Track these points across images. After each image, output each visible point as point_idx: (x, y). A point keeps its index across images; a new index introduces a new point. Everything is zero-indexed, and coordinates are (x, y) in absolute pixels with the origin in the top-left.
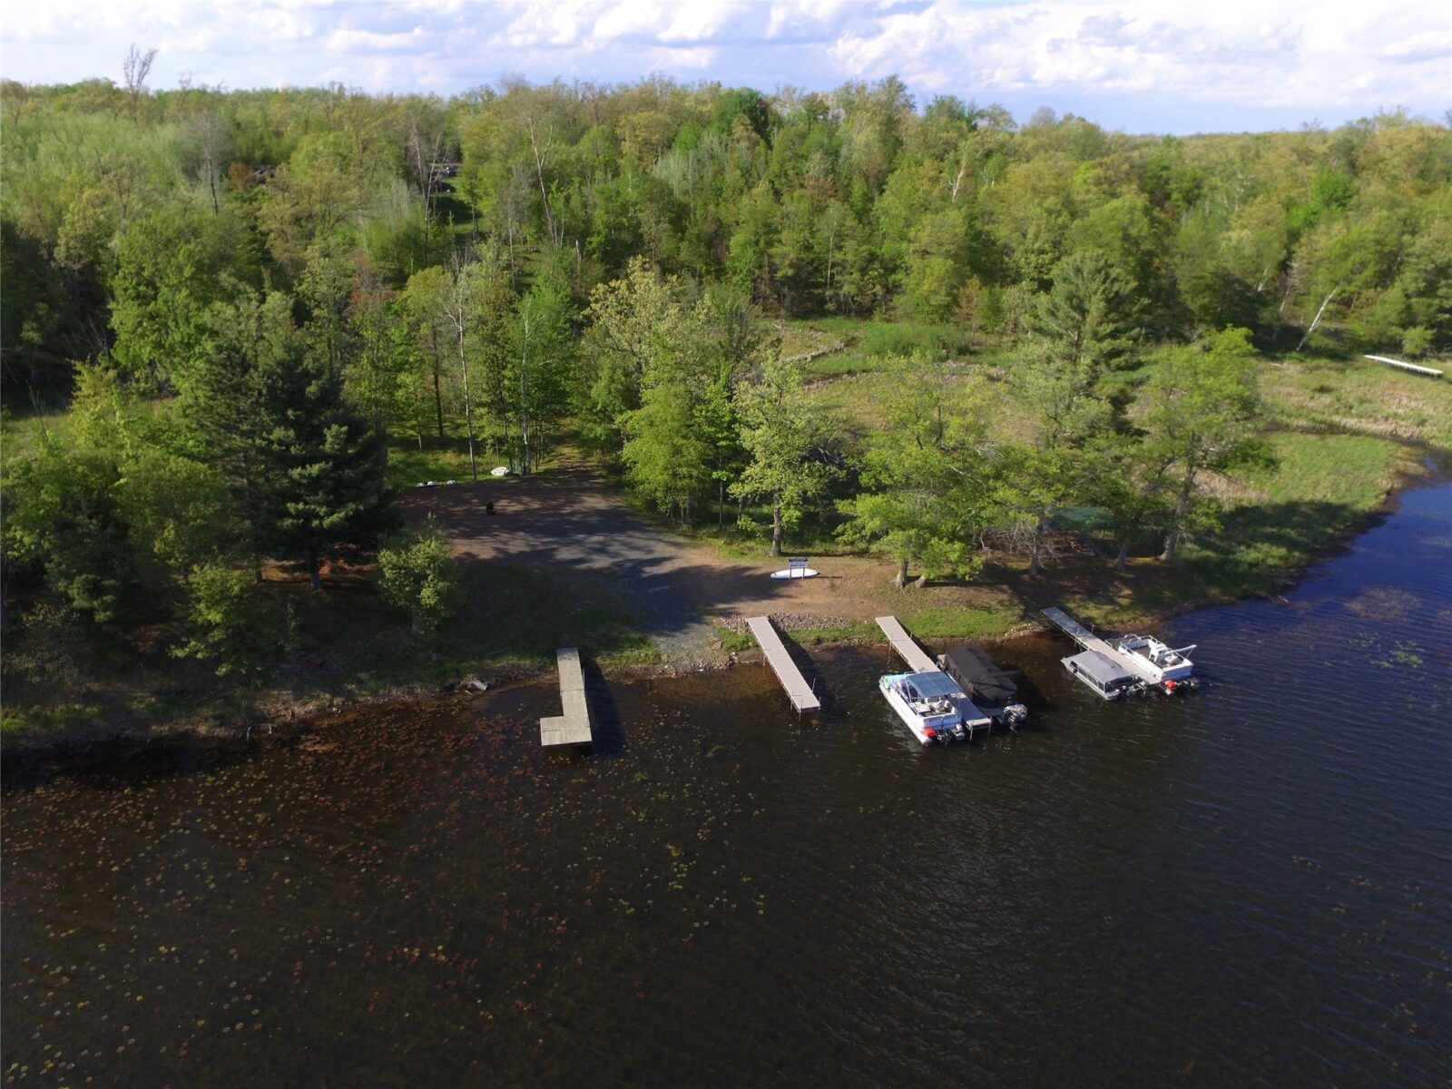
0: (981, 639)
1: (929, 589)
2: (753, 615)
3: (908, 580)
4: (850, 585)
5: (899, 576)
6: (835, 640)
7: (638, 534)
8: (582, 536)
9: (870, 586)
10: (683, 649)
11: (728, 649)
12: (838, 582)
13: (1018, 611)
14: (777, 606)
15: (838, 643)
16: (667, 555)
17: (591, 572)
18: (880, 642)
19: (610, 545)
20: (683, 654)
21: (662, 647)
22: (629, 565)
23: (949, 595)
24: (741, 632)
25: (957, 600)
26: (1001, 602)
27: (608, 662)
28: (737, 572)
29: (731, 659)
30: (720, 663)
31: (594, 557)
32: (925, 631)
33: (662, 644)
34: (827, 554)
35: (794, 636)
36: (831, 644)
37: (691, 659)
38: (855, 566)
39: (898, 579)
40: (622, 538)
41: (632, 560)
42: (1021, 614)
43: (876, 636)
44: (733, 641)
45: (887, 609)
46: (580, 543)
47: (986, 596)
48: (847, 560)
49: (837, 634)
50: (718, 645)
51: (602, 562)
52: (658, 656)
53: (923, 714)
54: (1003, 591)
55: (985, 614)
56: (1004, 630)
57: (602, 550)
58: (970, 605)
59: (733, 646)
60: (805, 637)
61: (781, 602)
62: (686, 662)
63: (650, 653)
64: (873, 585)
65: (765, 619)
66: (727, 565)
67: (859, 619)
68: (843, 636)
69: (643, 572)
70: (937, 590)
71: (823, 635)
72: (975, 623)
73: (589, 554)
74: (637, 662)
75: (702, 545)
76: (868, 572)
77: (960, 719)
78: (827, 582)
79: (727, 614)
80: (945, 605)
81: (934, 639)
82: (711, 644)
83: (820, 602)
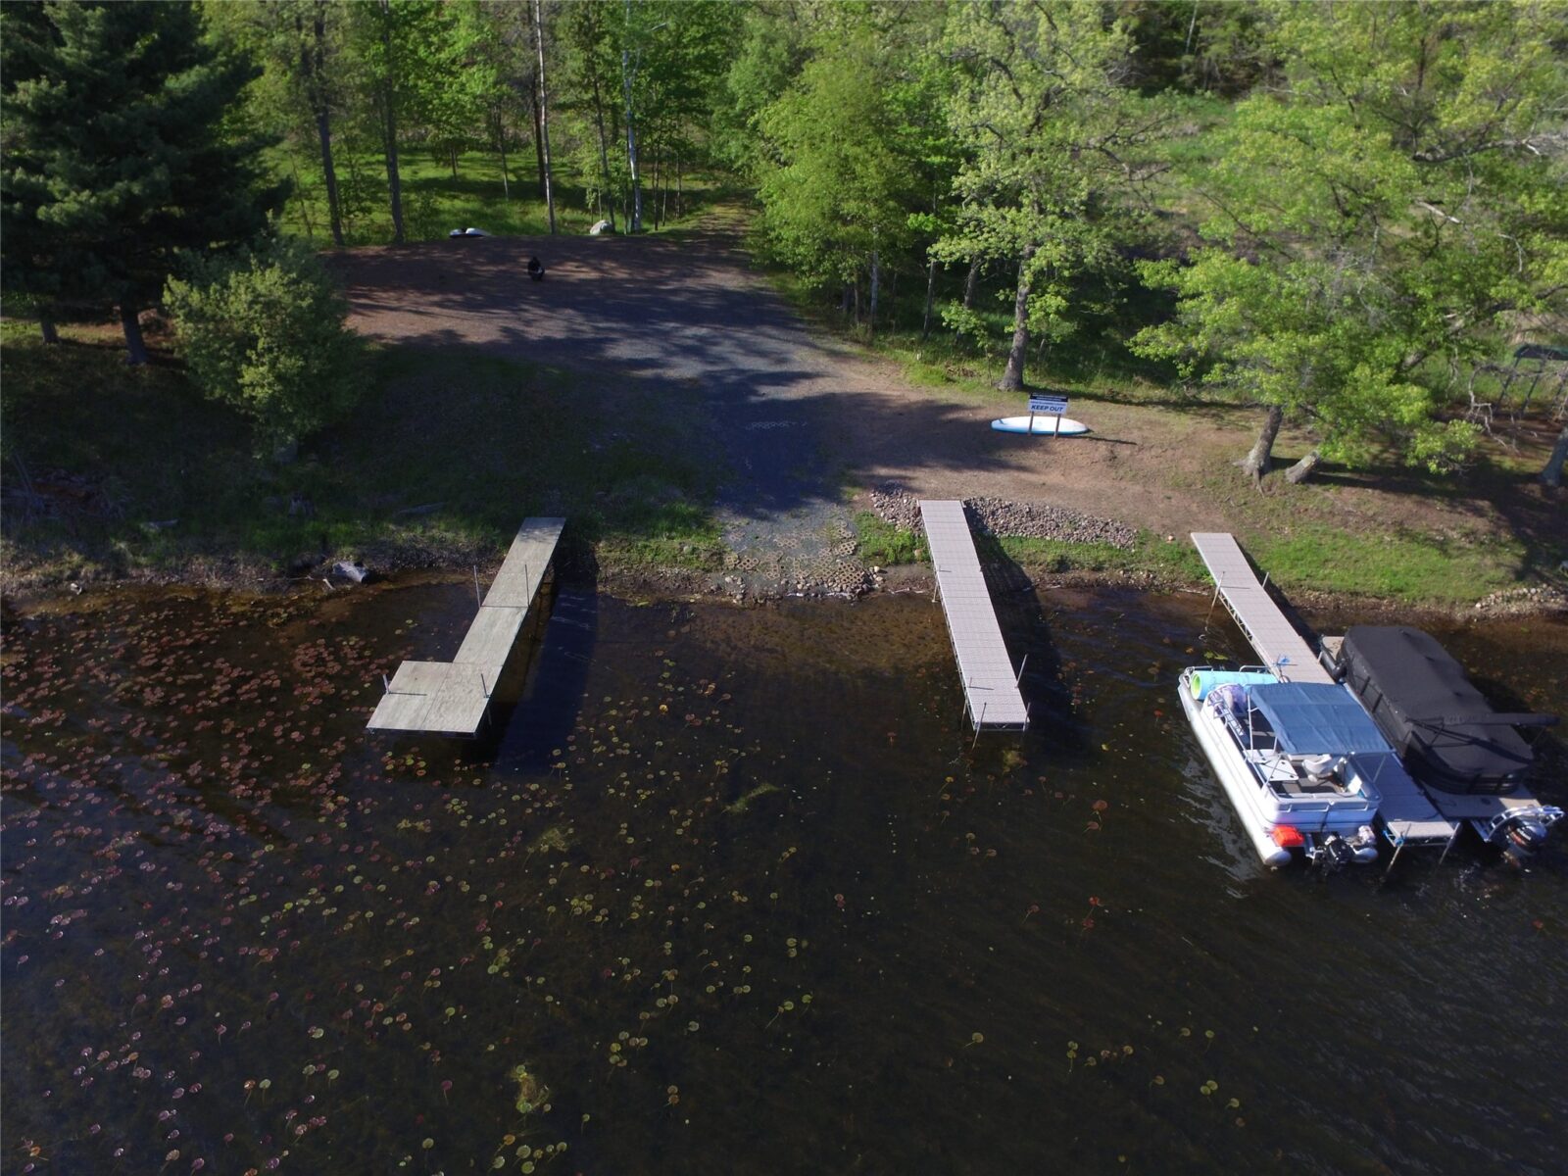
0: (1420, 607)
1: (1315, 488)
2: (936, 496)
3: (1272, 464)
4: (1148, 460)
5: (1253, 454)
6: (1098, 569)
7: (774, 332)
8: (672, 325)
9: (1191, 466)
10: (775, 547)
11: (867, 558)
12: (1124, 452)
13: (1512, 556)
14: (988, 485)
15: (1101, 576)
16: (808, 369)
17: (660, 383)
18: (1195, 584)
19: (716, 344)
20: (771, 557)
21: (732, 538)
22: (733, 378)
23: (1355, 505)
24: (903, 528)
25: (1373, 518)
26: (1470, 535)
27: (616, 554)
28: (932, 412)
29: (868, 580)
30: (841, 588)
31: (676, 360)
32: (1295, 574)
33: (735, 531)
34: (1113, 399)
35: (1012, 549)
36: (1086, 575)
37: (784, 570)
38: (1165, 425)
39: (1252, 459)
40: (744, 334)
41: (742, 372)
42: (1518, 564)
43: (1186, 570)
44: (883, 542)
45: (1219, 519)
46: (665, 335)
47: (1438, 518)
48: (1153, 413)
49: (1103, 555)
50: (850, 547)
51: (687, 369)
52: (718, 555)
53: (1278, 787)
54: (1479, 512)
55: (1434, 556)
56: (1474, 594)
57: (696, 351)
58: (1402, 532)
59: (880, 554)
60: (1034, 553)
61: (1002, 477)
62: (773, 575)
63: (702, 546)
64: (1196, 466)
65: (956, 509)
66: (915, 397)
67: (1156, 530)
68: (1116, 561)
69: (756, 393)
70: (1331, 493)
71: (1073, 554)
72: (1408, 572)
73: (673, 354)
74: (674, 561)
75: (880, 359)
76: (1189, 439)
77: (1370, 815)
78: (1103, 447)
79: (887, 488)
80: (1346, 524)
81: (1312, 595)
82: (834, 544)
83: (1081, 485)
